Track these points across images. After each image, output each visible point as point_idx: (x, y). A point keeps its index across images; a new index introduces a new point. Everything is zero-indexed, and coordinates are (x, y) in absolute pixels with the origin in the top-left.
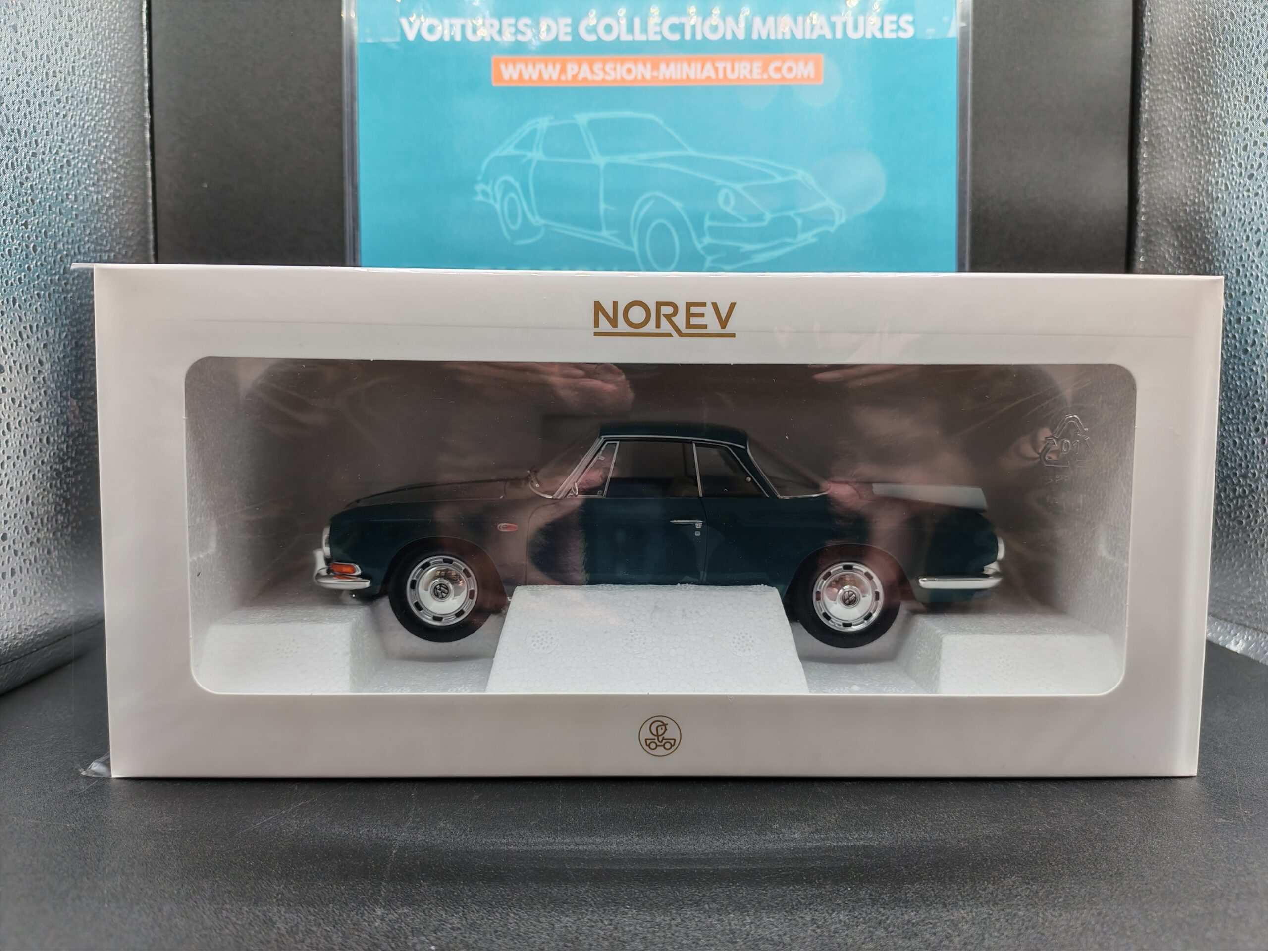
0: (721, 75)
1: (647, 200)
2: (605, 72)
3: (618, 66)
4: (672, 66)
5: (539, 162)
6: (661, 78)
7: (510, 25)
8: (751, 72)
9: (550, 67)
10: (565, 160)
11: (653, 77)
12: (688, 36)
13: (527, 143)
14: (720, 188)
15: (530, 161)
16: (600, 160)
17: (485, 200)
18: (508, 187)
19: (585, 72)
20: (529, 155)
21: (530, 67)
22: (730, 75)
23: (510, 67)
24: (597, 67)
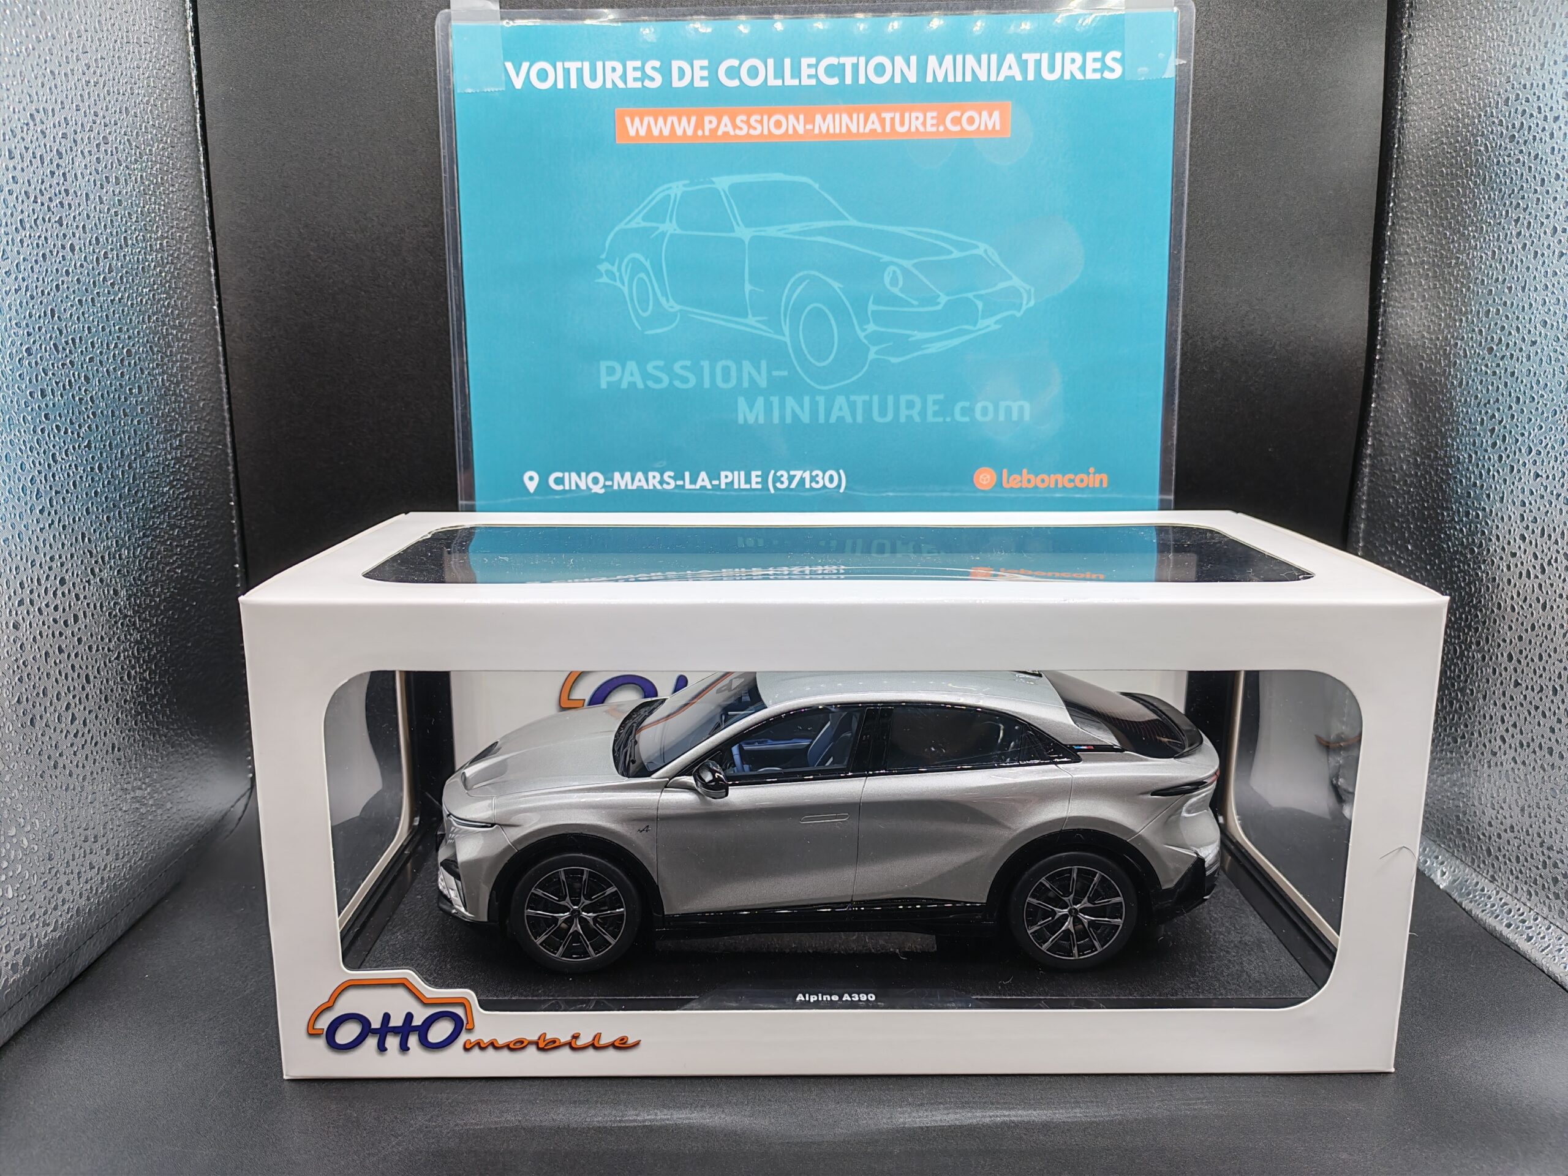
0: (888, 129)
1: (801, 280)
2: (750, 126)
3: (765, 118)
4: (830, 117)
5: (672, 235)
6: (817, 131)
7: (635, 69)
8: (924, 124)
9: (684, 120)
10: (702, 233)
11: (806, 131)
12: (849, 80)
13: (658, 213)
14: (888, 264)
15: (663, 234)
16: (744, 233)
17: (611, 282)
18: (637, 267)
19: (726, 126)
20: (662, 227)
21: (661, 120)
22: (898, 128)
23: (637, 120)
24: (739, 119)
